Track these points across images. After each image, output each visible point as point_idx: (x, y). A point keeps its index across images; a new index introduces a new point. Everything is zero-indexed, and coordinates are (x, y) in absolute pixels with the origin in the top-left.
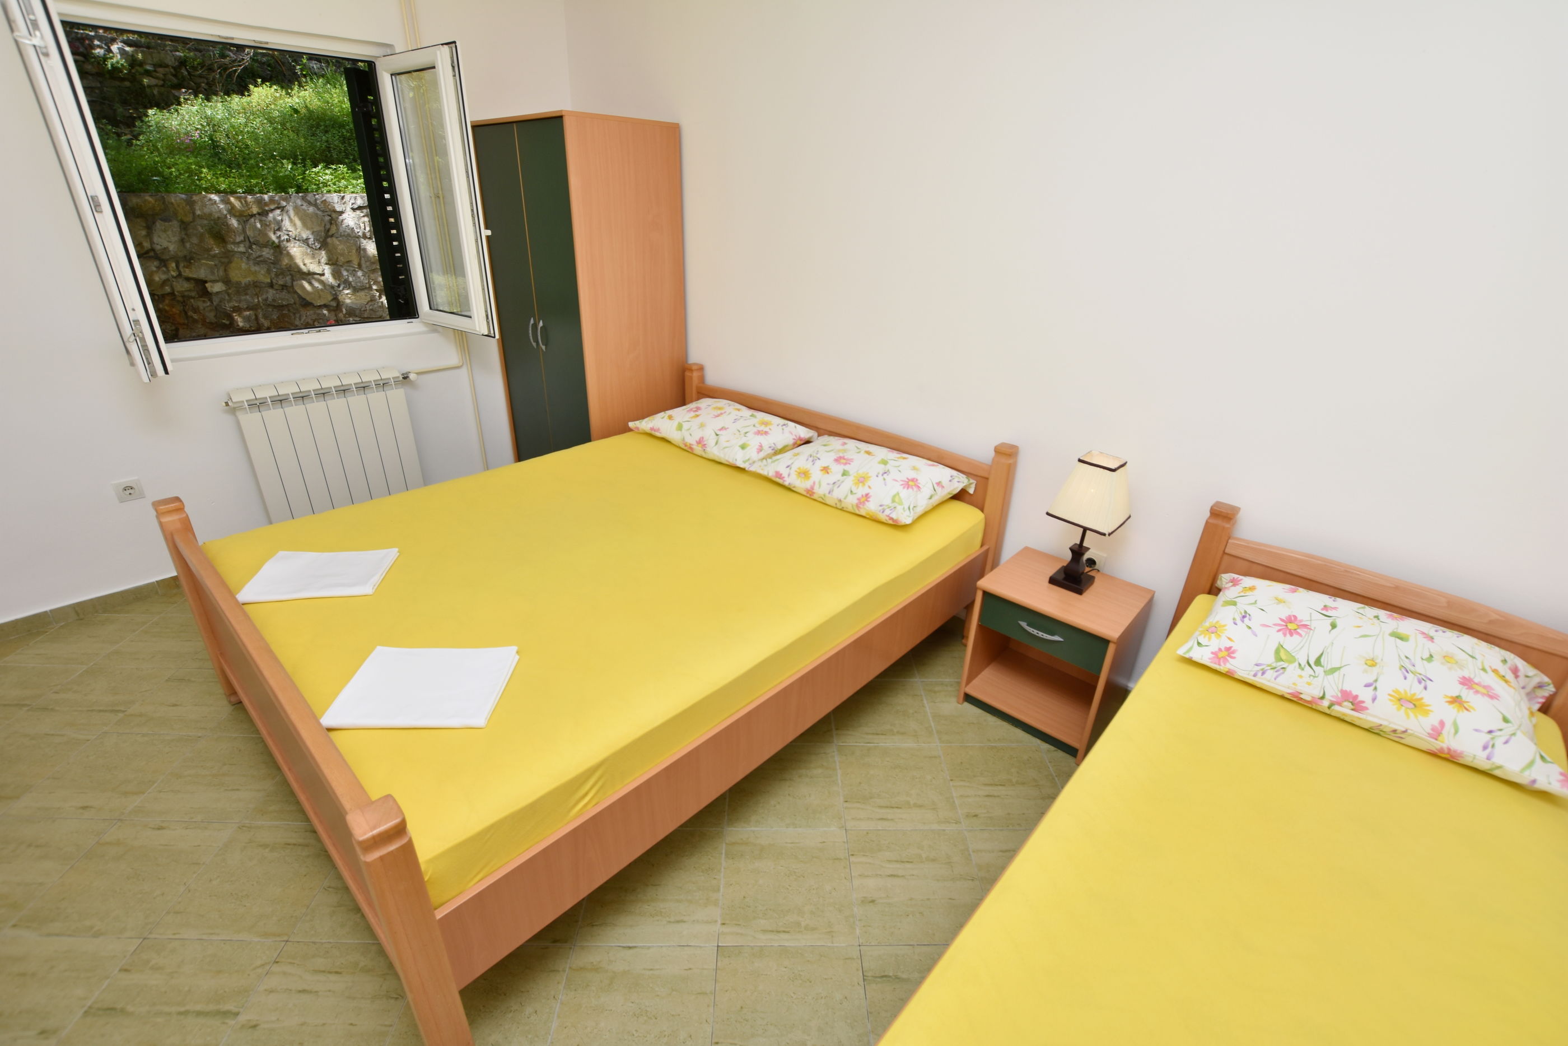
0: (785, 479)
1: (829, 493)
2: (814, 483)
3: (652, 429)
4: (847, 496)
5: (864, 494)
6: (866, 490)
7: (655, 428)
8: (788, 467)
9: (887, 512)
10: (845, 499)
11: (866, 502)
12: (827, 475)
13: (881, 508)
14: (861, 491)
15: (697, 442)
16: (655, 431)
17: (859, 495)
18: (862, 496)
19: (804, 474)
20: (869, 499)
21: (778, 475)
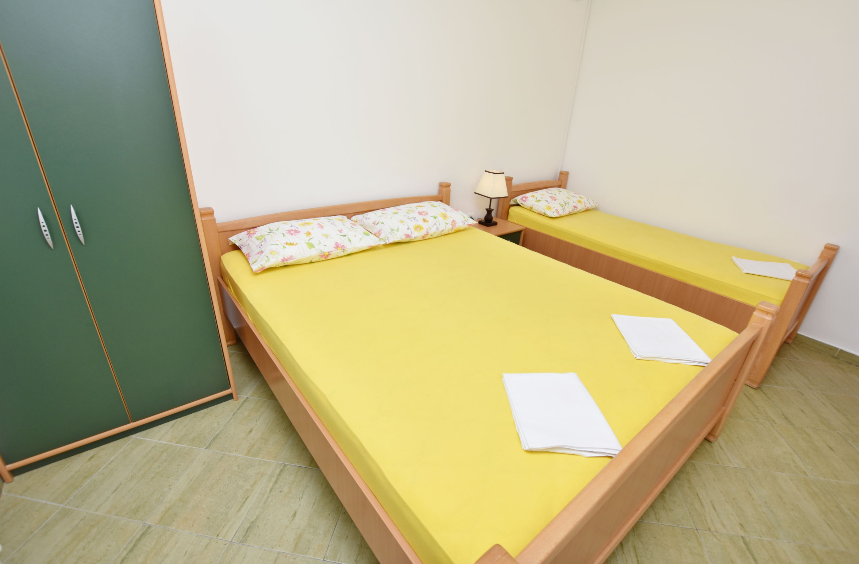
0: (411, 236)
1: (437, 230)
2: (427, 229)
3: (283, 260)
4: (446, 227)
5: (452, 221)
6: (452, 219)
7: (286, 258)
8: (408, 229)
9: (466, 223)
10: (446, 228)
11: (456, 224)
12: (428, 222)
13: (463, 223)
14: (449, 221)
15: (335, 248)
16: (287, 260)
17: (450, 223)
18: (452, 222)
19: (418, 228)
20: (456, 222)
21: (407, 236)
